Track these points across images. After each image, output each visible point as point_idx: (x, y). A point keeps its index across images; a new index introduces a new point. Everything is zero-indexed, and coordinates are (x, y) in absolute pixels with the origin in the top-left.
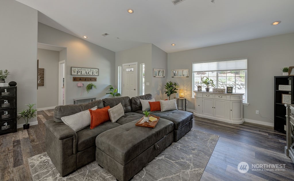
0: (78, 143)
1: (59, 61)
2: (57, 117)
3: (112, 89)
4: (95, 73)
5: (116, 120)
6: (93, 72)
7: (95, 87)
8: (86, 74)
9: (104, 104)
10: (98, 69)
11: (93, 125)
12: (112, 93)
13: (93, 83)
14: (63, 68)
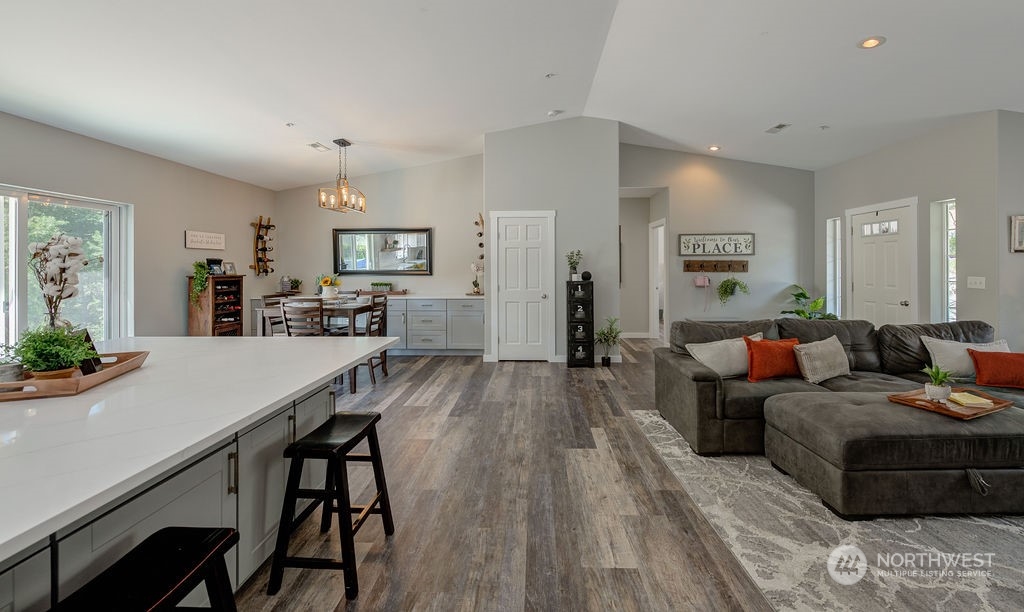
0: (725, 398)
1: (649, 222)
2: (678, 343)
3: (803, 300)
4: (743, 247)
5: (819, 378)
6: (736, 245)
7: (744, 288)
8: (716, 252)
9: (780, 334)
10: (753, 235)
11: (755, 375)
12: (803, 312)
13: (738, 276)
14: (659, 236)
